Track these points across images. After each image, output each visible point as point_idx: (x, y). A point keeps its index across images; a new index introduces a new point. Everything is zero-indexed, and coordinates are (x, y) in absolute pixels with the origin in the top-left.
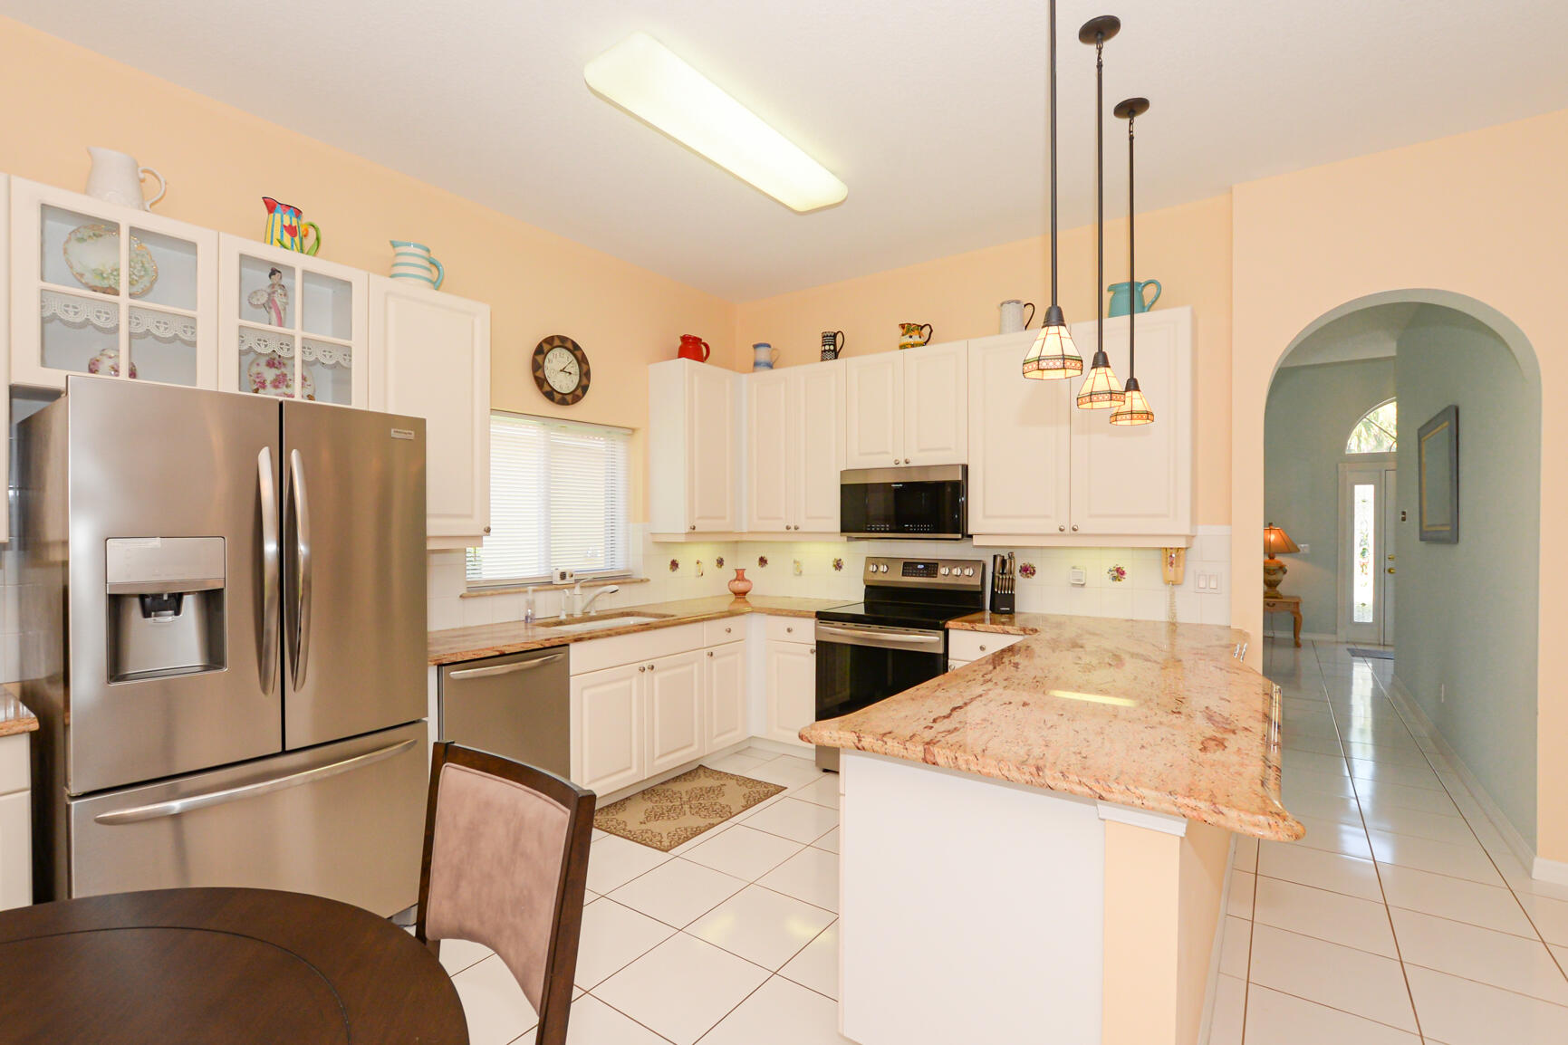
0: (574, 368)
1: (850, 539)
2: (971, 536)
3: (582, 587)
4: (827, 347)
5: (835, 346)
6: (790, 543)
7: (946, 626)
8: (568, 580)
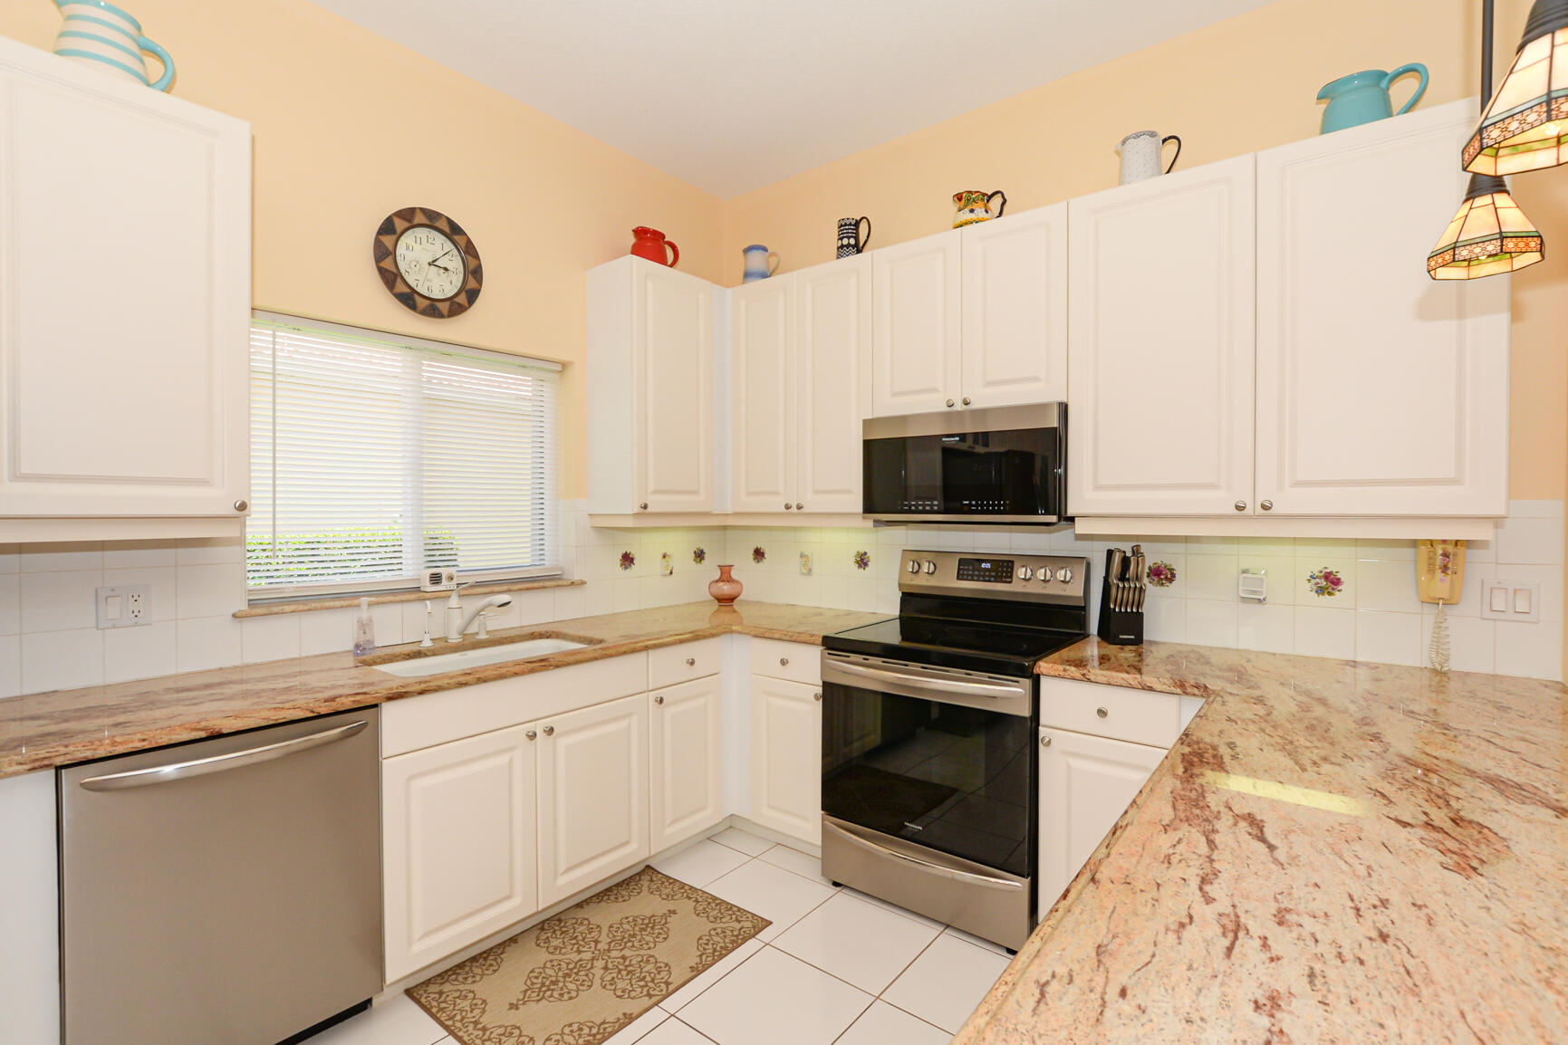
0: (455, 263)
1: (877, 523)
2: (1072, 519)
3: (460, 596)
4: (845, 241)
5: (857, 239)
6: (795, 529)
7: (1036, 670)
8: (445, 584)
